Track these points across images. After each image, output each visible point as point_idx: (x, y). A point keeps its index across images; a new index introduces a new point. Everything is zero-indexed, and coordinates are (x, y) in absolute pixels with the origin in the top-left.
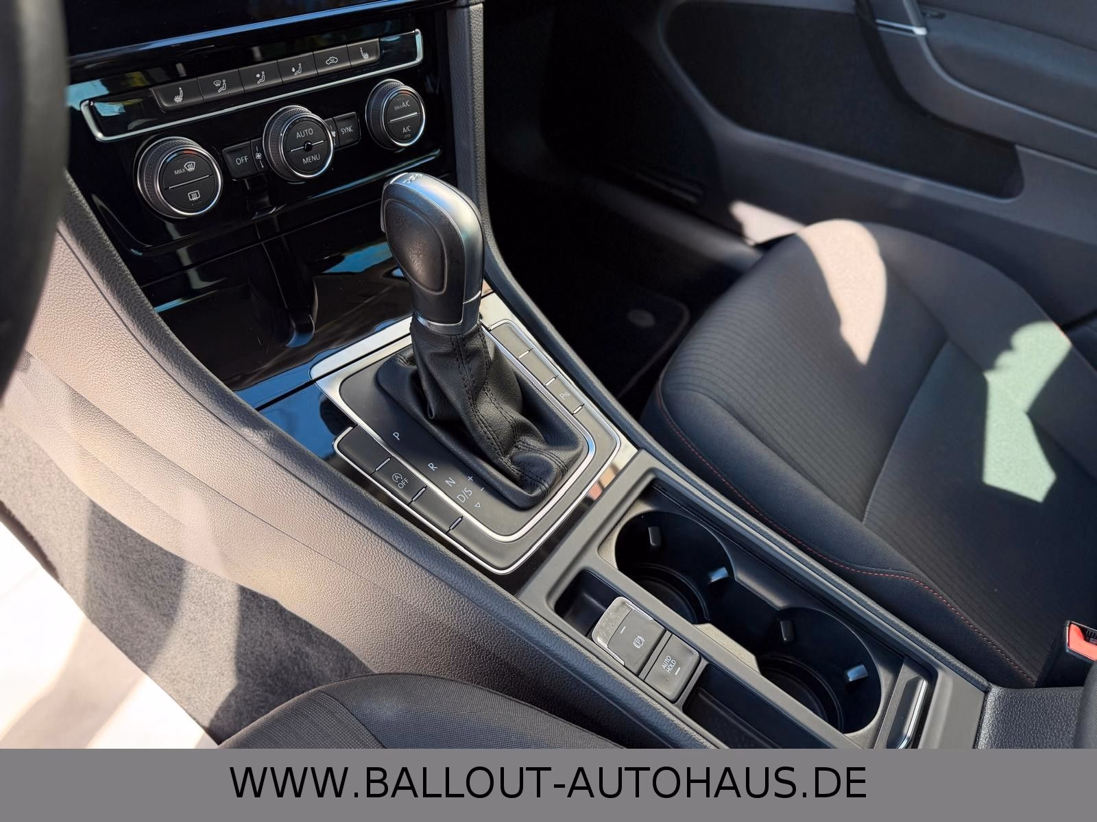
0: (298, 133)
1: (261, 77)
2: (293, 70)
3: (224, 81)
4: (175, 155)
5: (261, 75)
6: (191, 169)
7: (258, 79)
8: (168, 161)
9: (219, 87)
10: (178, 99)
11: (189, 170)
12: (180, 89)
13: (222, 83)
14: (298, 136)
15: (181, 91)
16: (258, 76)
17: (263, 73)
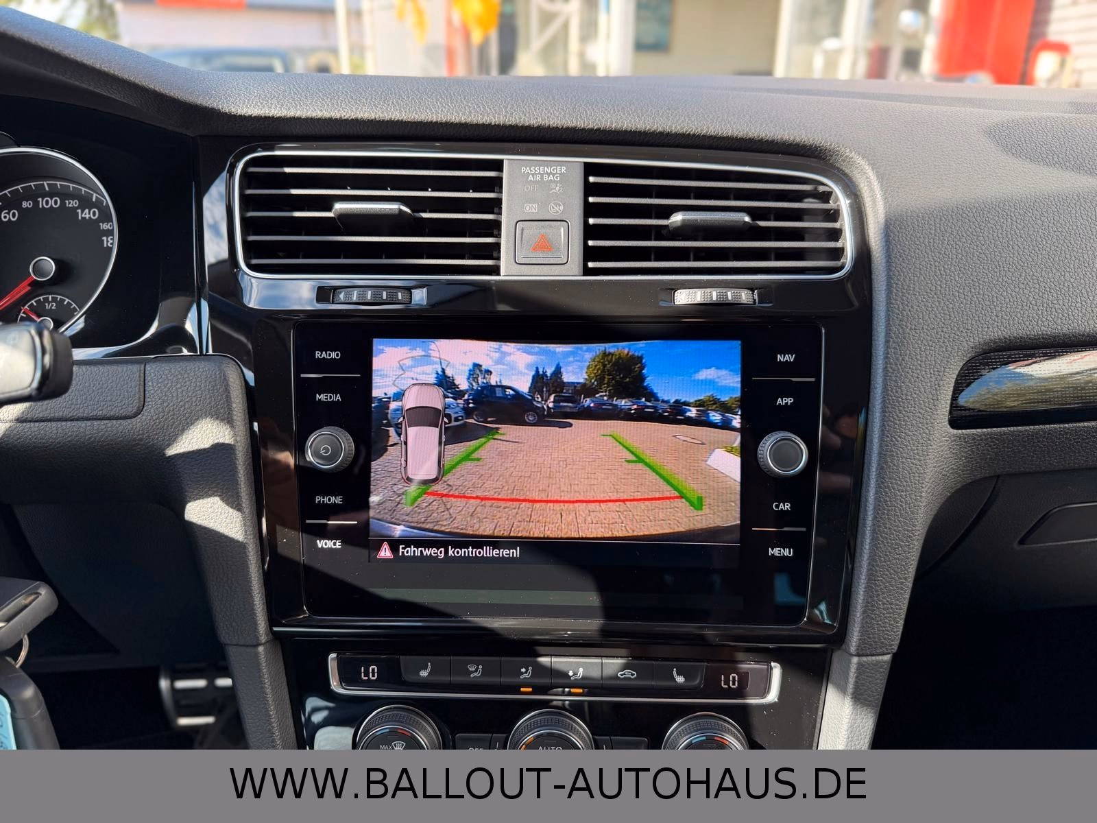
3: (481, 667)
4: (388, 730)
5: (527, 670)
8: (377, 734)
9: (472, 672)
10: (424, 674)
13: (478, 668)
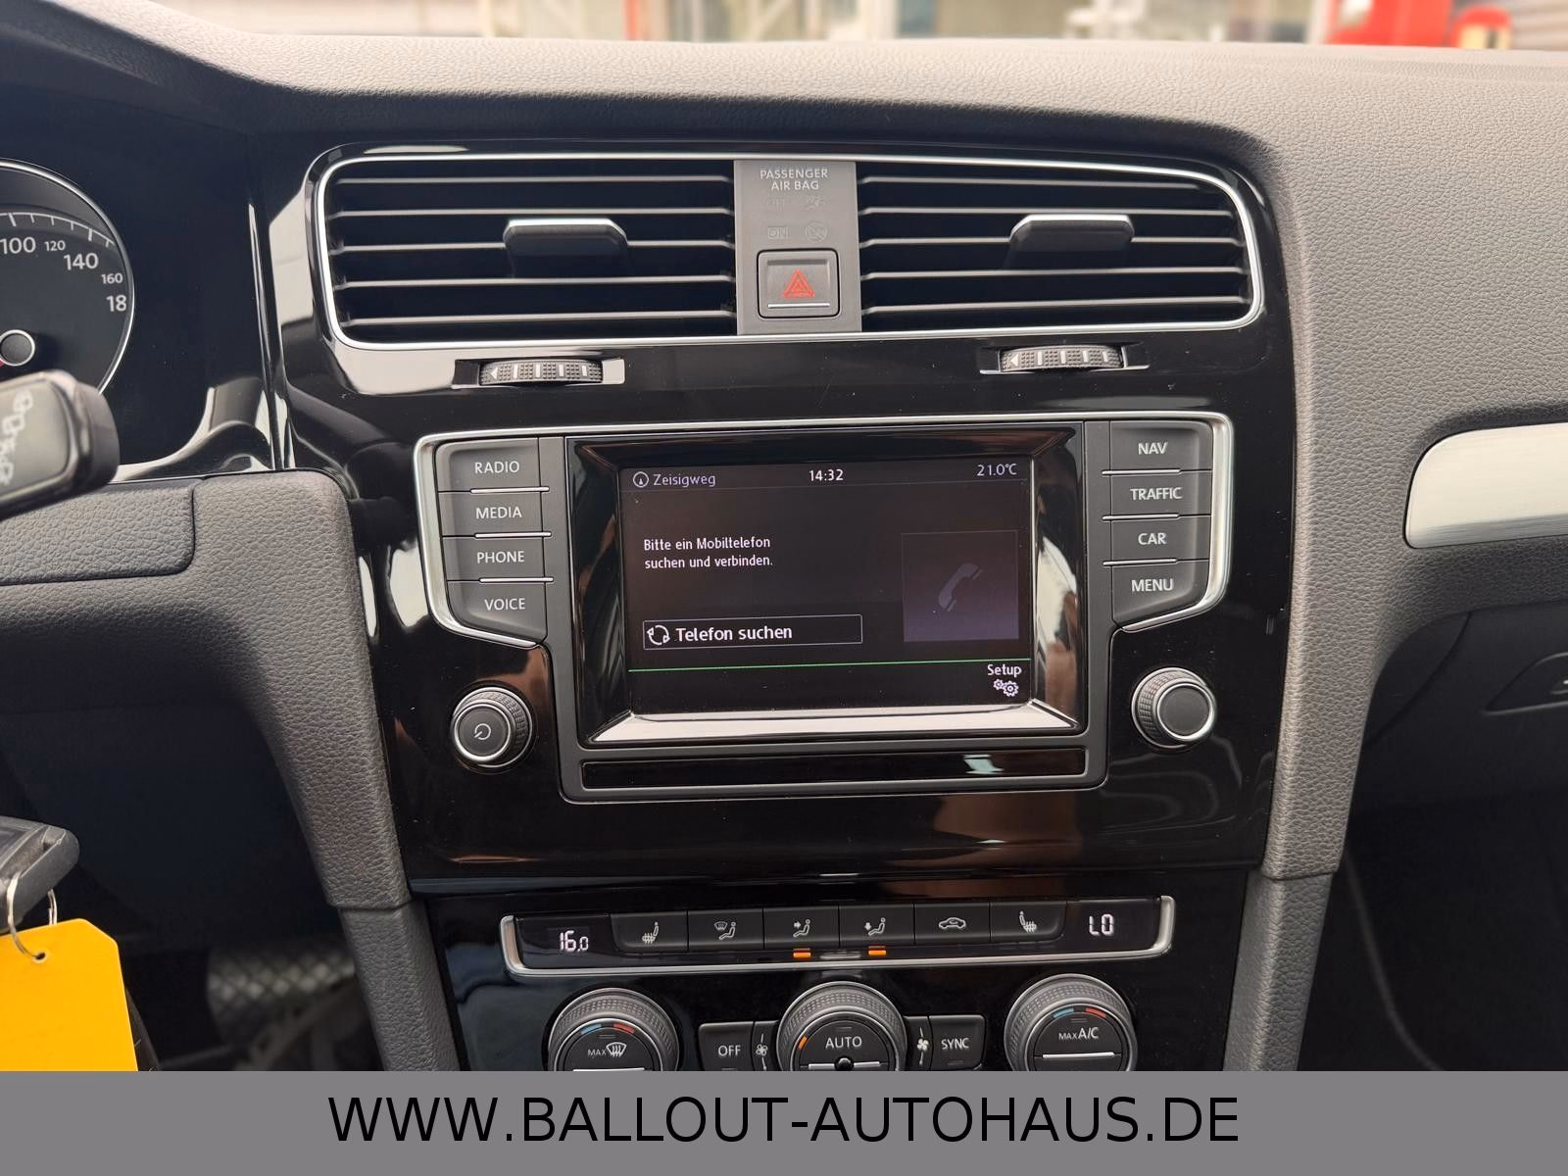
0: (830, 1039)
1: (801, 928)
2: (868, 926)
6: (617, 1053)
7: (796, 930)
11: (613, 1054)
12: (656, 924)
14: (830, 1043)
15: (657, 928)
16: (797, 925)
17: (808, 922)
